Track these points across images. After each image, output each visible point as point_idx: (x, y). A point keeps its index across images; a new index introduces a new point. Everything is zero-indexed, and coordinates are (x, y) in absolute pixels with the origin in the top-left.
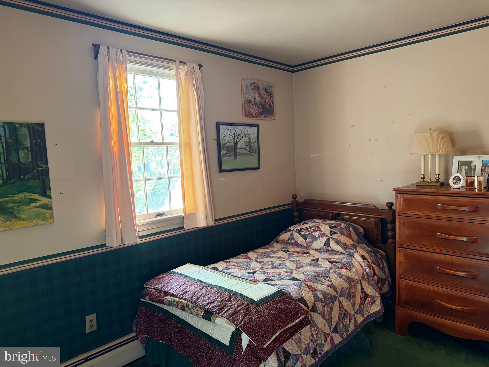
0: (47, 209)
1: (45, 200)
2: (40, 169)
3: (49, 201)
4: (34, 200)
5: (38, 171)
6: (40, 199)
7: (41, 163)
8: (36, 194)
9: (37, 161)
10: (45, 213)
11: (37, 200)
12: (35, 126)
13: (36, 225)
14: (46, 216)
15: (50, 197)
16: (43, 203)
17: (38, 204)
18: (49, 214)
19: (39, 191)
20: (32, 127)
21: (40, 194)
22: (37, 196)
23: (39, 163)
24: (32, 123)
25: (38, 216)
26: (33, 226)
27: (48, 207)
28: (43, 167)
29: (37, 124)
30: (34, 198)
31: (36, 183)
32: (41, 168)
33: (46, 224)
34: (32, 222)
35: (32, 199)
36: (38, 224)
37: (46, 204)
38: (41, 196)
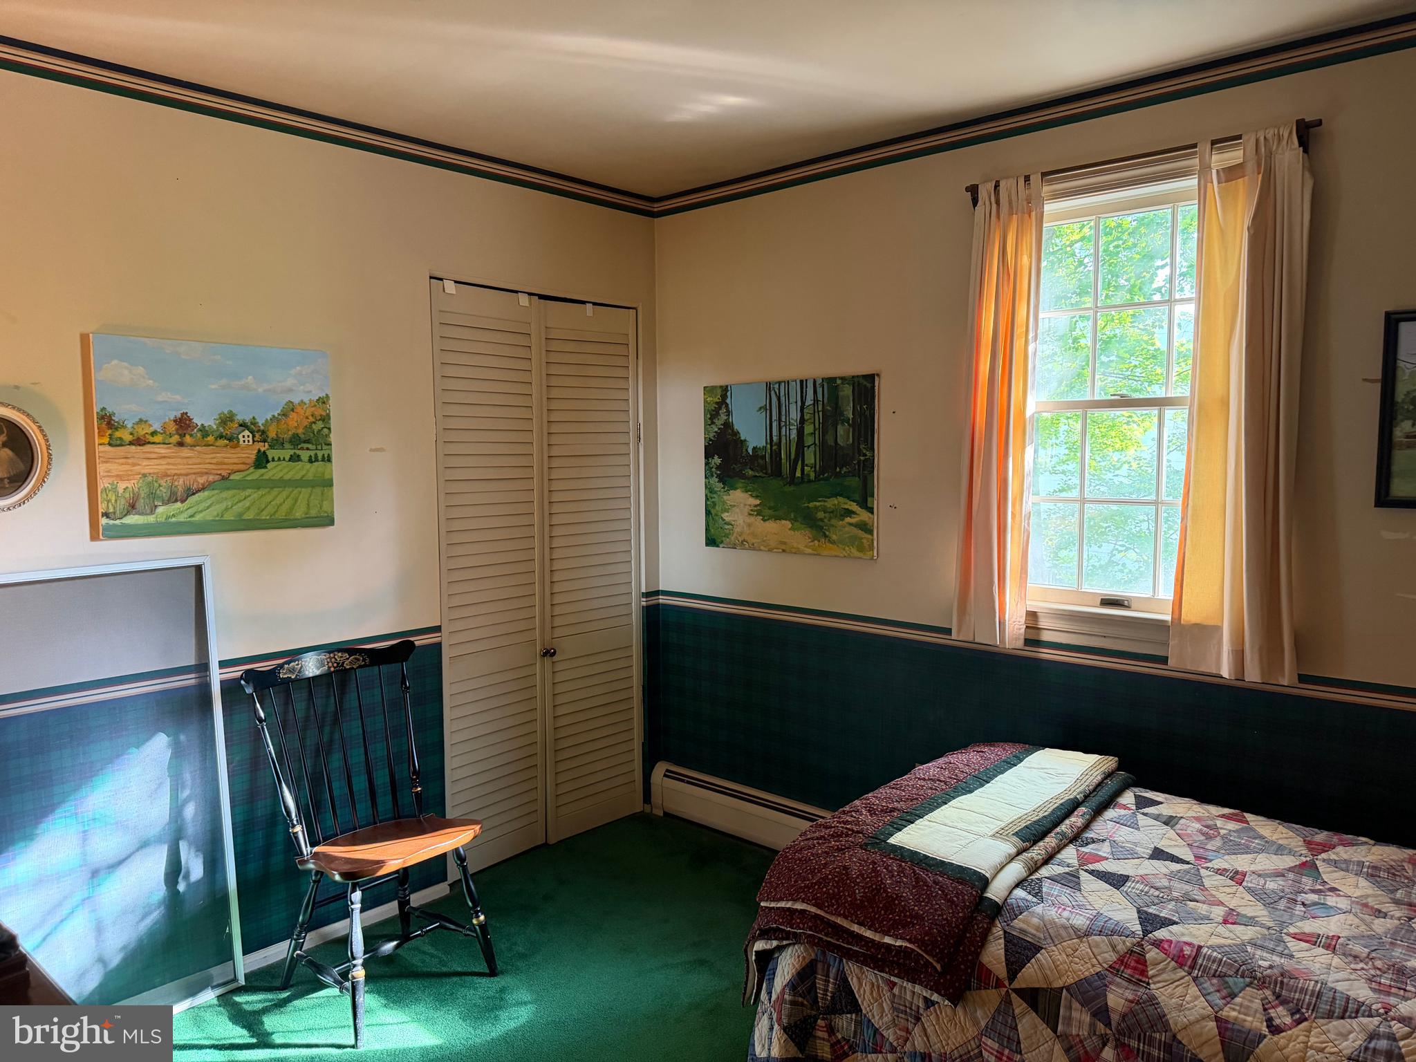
0: (866, 533)
1: (863, 515)
2: (862, 458)
3: (870, 518)
4: (850, 513)
5: (859, 462)
6: (858, 512)
7: (864, 448)
8: (853, 501)
9: (859, 444)
10: (862, 538)
11: (854, 513)
12: (861, 380)
13: (849, 557)
14: (862, 543)
15: (871, 510)
16: (861, 520)
17: (854, 520)
18: (868, 541)
19: (857, 497)
20: (858, 382)
21: (858, 504)
22: (854, 506)
23: (862, 446)
24: (858, 376)
25: (854, 540)
26: (845, 556)
27: (866, 528)
28: (866, 455)
29: (865, 377)
30: (850, 508)
31: (854, 482)
32: (863, 456)
33: (861, 558)
34: (844, 549)
35: (848, 509)
36: (852, 555)
37: (865, 521)
38: (860, 507)
